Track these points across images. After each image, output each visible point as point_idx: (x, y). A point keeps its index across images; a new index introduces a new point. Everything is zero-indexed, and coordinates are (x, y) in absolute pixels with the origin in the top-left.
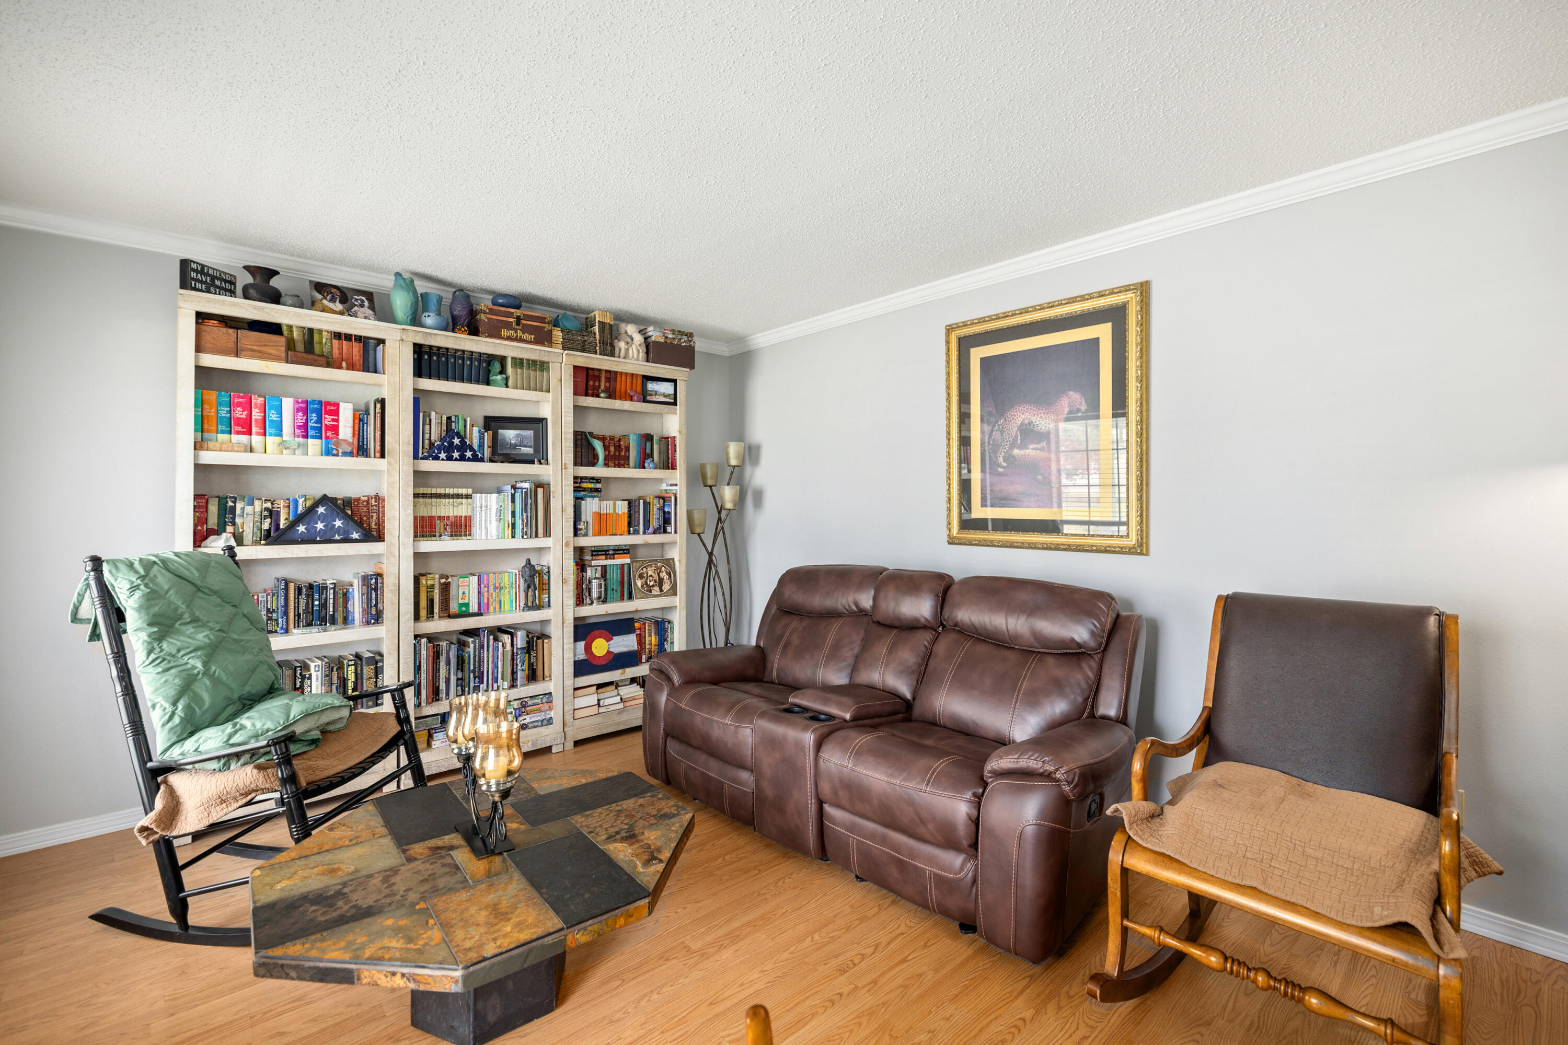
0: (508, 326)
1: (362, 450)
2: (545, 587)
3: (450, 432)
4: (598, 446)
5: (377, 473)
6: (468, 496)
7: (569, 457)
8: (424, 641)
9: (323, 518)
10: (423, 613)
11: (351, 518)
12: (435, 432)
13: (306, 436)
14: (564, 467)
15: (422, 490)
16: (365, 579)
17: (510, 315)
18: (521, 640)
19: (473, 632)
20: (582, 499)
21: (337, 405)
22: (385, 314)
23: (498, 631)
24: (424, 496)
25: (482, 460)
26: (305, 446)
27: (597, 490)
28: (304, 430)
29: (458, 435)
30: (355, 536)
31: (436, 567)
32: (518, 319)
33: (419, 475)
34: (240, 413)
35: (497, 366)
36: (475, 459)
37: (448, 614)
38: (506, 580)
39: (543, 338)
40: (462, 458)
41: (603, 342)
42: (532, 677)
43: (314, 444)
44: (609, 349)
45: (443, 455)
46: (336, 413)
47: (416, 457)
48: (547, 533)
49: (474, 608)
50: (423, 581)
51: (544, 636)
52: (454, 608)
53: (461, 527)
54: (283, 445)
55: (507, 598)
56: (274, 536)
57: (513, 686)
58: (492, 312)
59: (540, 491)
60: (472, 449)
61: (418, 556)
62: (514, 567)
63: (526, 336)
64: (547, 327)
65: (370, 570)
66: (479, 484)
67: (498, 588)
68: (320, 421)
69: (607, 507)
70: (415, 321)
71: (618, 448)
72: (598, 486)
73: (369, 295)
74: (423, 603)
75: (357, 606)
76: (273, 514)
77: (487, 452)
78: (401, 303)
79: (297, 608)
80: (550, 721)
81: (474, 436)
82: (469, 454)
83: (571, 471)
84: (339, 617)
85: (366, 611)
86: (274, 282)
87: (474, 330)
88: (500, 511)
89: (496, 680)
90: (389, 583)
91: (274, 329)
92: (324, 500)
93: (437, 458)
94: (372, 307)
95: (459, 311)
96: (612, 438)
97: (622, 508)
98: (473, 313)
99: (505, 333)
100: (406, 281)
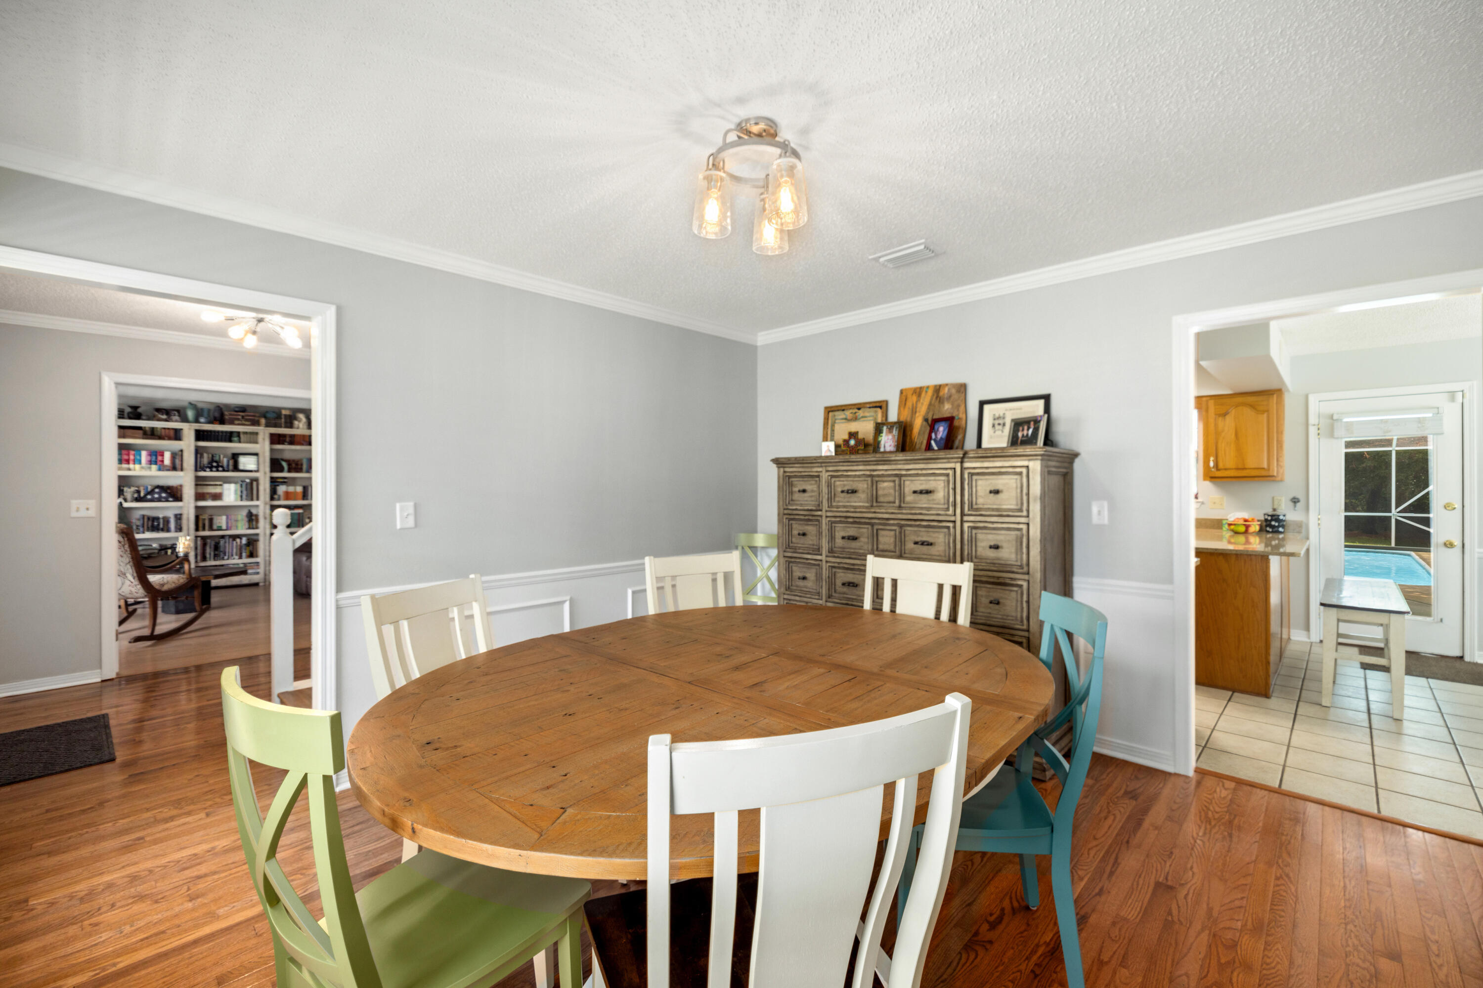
0: (238, 419)
1: (174, 468)
2: (257, 521)
3: (213, 461)
4: (284, 464)
5: (180, 477)
6: (221, 485)
7: (268, 469)
8: (199, 539)
9: (157, 493)
10: (201, 528)
11: (170, 493)
12: (205, 460)
13: (151, 464)
14: (265, 473)
15: (199, 483)
16: (176, 516)
17: (239, 415)
18: (244, 541)
19: (223, 537)
20: (278, 485)
21: (163, 453)
22: (185, 420)
23: (234, 537)
24: (201, 485)
25: (228, 471)
26: (150, 468)
27: (284, 482)
28: (150, 462)
29: (216, 462)
30: (171, 499)
31: (209, 512)
32: (243, 417)
33: (197, 478)
34: (126, 457)
35: (235, 434)
36: (224, 470)
37: (211, 528)
38: (240, 517)
39: (256, 423)
40: (218, 471)
41: (286, 422)
42: (252, 555)
43: (154, 467)
44: (291, 426)
45: (208, 470)
46: (162, 455)
47: (196, 470)
48: (258, 499)
49: (224, 527)
50: (201, 517)
51: (257, 541)
52: (215, 527)
53: (217, 497)
54: (142, 468)
55: (240, 524)
56: (139, 499)
57: (241, 557)
58: (231, 415)
59: (255, 484)
60: (222, 467)
61: (197, 508)
62: (244, 513)
63: (247, 423)
64: (256, 418)
65: (178, 512)
66: (227, 480)
67: (237, 521)
68: (156, 458)
69: (291, 489)
70: (197, 421)
71: (297, 464)
72: (285, 480)
73: (178, 411)
74: (201, 525)
75: (172, 525)
76: (138, 492)
77: (231, 467)
78: (190, 414)
79: (148, 525)
80: (258, 573)
81: (225, 461)
82: (220, 469)
83: (268, 475)
84: (165, 529)
85: (176, 528)
86: (139, 410)
87: (222, 421)
88: (236, 491)
89: (232, 555)
90: (184, 517)
91: (139, 428)
92: (158, 487)
93: (205, 471)
94: (179, 416)
95: (217, 415)
96: (294, 461)
97: (299, 489)
98: (222, 415)
99: (237, 422)
100: (193, 405)
